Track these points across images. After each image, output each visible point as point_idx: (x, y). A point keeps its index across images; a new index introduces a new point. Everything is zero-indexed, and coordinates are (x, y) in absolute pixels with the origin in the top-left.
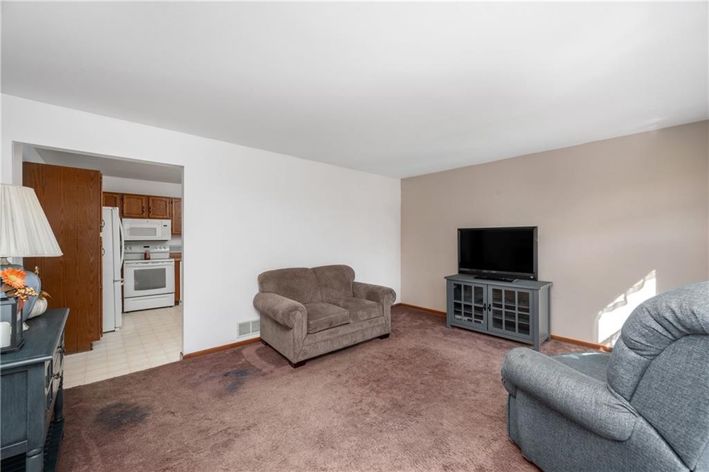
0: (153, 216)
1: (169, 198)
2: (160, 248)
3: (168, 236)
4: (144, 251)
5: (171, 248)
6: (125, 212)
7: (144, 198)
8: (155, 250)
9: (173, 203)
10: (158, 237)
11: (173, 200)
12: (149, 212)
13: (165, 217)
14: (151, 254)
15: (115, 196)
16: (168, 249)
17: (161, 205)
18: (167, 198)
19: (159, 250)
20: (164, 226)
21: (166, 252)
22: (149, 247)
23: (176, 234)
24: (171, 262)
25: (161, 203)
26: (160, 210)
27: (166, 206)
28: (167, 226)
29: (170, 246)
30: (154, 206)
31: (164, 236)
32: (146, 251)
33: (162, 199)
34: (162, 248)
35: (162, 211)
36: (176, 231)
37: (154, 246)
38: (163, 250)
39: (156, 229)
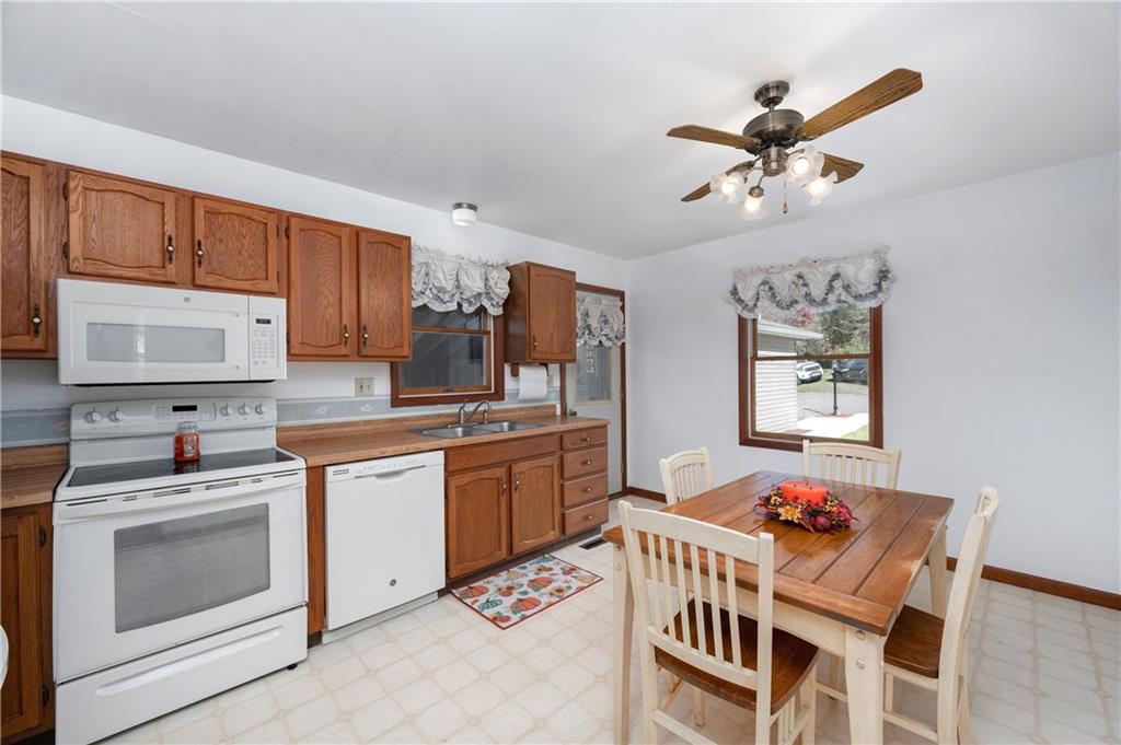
0: (210, 280)
1: (279, 212)
2: (241, 410)
3: (275, 366)
4: (172, 428)
5: (283, 408)
6: (76, 250)
7: (170, 200)
8: (221, 422)
9: (293, 233)
10: (235, 366)
11: (293, 221)
12: (197, 261)
13: (263, 286)
14: (202, 438)
15: (21, 169)
16: (270, 414)
17: (244, 237)
18: (269, 212)
19: (235, 419)
20: (258, 321)
21: (264, 428)
22: (193, 408)
23: (304, 355)
24: (293, 472)
25: (244, 230)
26: (239, 257)
27: (266, 243)
28: (268, 322)
29: (278, 400)
30: (214, 236)
31: (256, 363)
32: (183, 425)
33: (247, 212)
34: (247, 410)
35: (251, 262)
36: (303, 343)
37: (215, 405)
38: (252, 418)
39: (223, 330)
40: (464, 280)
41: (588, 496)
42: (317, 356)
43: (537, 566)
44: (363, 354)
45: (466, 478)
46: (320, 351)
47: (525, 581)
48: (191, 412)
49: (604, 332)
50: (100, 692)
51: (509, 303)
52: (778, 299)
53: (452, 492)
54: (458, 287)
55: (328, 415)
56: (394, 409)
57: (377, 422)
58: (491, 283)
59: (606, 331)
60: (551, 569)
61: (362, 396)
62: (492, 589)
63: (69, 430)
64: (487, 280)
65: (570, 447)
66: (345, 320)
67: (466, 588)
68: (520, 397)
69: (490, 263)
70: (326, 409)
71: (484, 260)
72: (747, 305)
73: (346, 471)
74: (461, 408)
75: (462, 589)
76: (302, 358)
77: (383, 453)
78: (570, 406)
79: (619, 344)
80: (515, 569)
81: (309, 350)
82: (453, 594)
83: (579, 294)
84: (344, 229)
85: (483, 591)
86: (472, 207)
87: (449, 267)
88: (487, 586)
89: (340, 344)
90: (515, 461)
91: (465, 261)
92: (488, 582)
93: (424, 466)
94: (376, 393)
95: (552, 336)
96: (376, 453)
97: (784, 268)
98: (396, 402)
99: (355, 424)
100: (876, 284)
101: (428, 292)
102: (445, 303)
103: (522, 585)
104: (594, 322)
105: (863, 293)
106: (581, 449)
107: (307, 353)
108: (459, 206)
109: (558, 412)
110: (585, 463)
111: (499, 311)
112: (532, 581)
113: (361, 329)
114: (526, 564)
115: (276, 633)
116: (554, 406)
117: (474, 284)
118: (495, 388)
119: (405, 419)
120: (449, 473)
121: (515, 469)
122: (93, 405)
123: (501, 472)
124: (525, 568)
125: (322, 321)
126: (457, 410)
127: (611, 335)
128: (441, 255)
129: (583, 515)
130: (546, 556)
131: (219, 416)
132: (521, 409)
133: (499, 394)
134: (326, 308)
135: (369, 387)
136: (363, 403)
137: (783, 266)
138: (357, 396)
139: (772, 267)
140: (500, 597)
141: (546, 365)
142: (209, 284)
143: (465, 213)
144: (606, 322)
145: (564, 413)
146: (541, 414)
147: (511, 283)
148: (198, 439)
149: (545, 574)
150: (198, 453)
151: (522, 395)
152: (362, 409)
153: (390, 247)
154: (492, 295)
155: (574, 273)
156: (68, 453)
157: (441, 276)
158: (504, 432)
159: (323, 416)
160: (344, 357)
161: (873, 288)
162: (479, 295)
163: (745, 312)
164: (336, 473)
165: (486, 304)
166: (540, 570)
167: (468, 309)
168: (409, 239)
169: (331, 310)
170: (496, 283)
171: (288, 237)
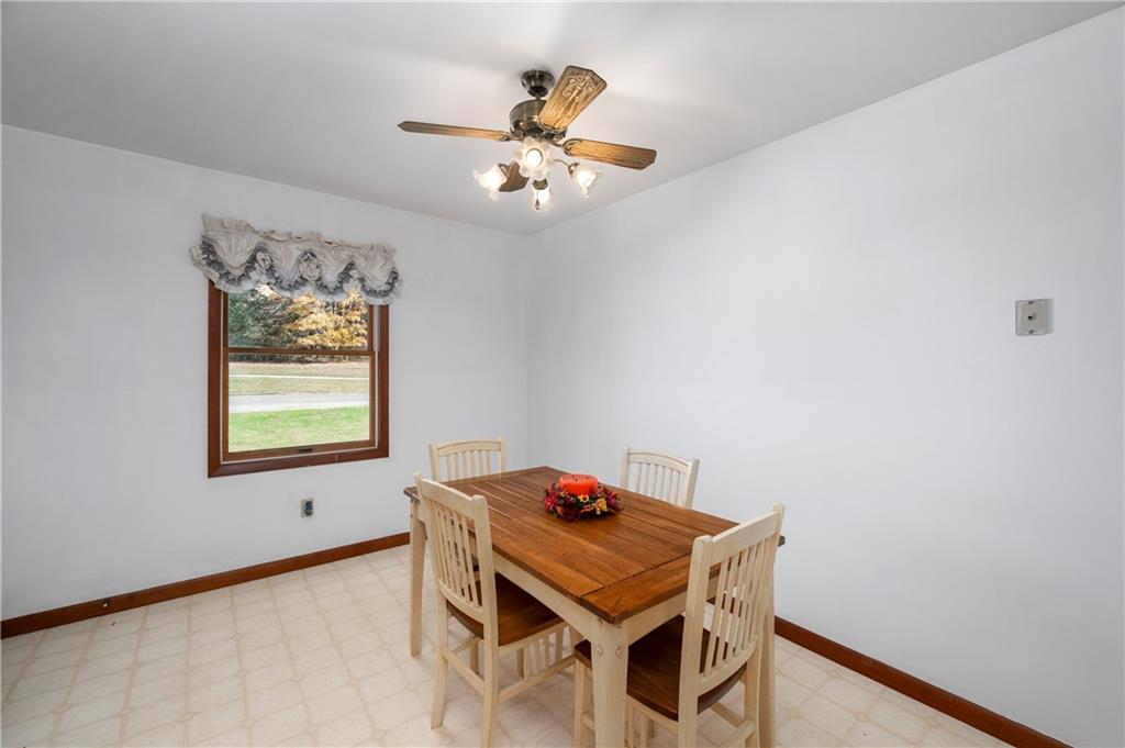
52: (277, 275)
72: (228, 273)
97: (291, 238)
100: (388, 283)
105: (378, 290)
137: (290, 234)
139: (273, 232)
161: (385, 287)
163: (223, 282)
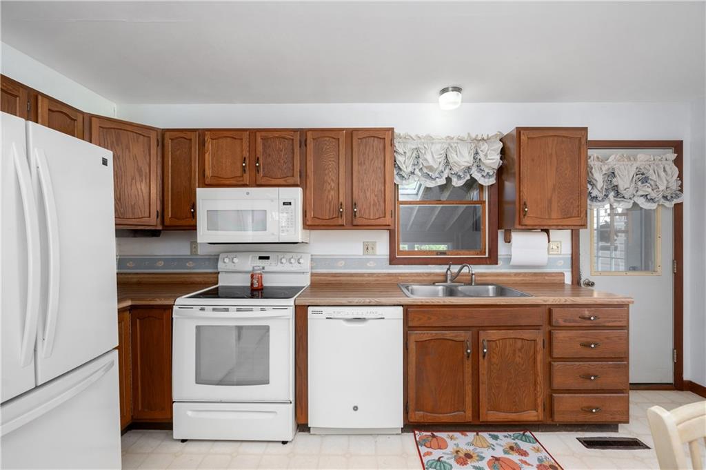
0: (264, 181)
2: (290, 261)
3: (293, 233)
4: (251, 269)
5: (315, 261)
6: (208, 172)
7: (246, 137)
8: (279, 267)
9: (309, 142)
10: (273, 233)
11: (309, 134)
12: (257, 171)
13: (291, 181)
16: (306, 264)
17: (281, 151)
18: (294, 131)
19: (286, 267)
20: (284, 204)
21: (304, 273)
22: (268, 258)
23: (315, 225)
24: (285, 308)
25: (281, 146)
26: (279, 164)
27: (293, 153)
28: (290, 204)
29: (312, 255)
30: (266, 153)
31: (283, 230)
32: (256, 268)
33: (283, 134)
34: (292, 261)
35: (285, 166)
36: (314, 217)
37: (278, 256)
38: (295, 267)
39: (266, 211)
40: (453, 157)
41: (588, 385)
42: (324, 226)
43: (510, 441)
44: (355, 223)
45: (426, 335)
46: (324, 223)
47: (488, 454)
48: (266, 260)
49: (640, 193)
50: (190, 413)
51: (501, 172)
53: (412, 346)
54: (447, 163)
55: (345, 267)
56: (391, 266)
57: (378, 275)
58: (481, 156)
59: (647, 189)
60: (525, 454)
61: (367, 255)
62: (451, 447)
63: (217, 266)
64: (477, 153)
65: (561, 322)
66: (342, 199)
67: (429, 434)
68: (511, 264)
69: (479, 138)
70: (343, 262)
71: (474, 136)
73: (321, 313)
74: (449, 269)
75: (425, 433)
76: (315, 227)
77: (350, 302)
78: (585, 276)
79: (670, 205)
80: (485, 435)
81: (318, 222)
82: (415, 435)
83: (592, 153)
84: (341, 132)
85: (441, 445)
86: (457, 89)
87: (437, 149)
88: (448, 441)
89: (338, 217)
90: (485, 328)
91: (454, 140)
92: (451, 438)
93: (383, 318)
94: (378, 253)
95: (550, 201)
96: (344, 301)
98: (393, 260)
99: (362, 275)
101: (417, 171)
102: (435, 179)
103: (482, 458)
104: (623, 182)
106: (580, 328)
107: (316, 224)
108: (444, 91)
109: (568, 280)
110: (587, 345)
111: (492, 181)
112: (497, 459)
113: (354, 205)
114: (500, 435)
115: (271, 416)
116: (562, 274)
117: (463, 158)
118: (489, 254)
119: (400, 275)
120: (408, 328)
121: (483, 336)
122: (235, 254)
123: (464, 336)
124: (496, 438)
125: (327, 201)
126: (445, 271)
127: (653, 195)
128: (430, 139)
129: (585, 404)
130: (528, 433)
131: (279, 263)
132: (516, 274)
133: (493, 259)
134: (329, 191)
135: (373, 248)
136: (368, 260)
138: (364, 255)
140: (452, 462)
141: (547, 231)
142: (263, 183)
143: (450, 95)
144: (645, 180)
145: (576, 281)
146: (542, 281)
147: (503, 152)
148: (261, 277)
149: (515, 457)
150: (262, 285)
151: (514, 261)
152: (368, 265)
153: (376, 139)
154: (482, 167)
155: (585, 129)
156: (218, 277)
157: (429, 157)
158: (489, 296)
159: (341, 268)
160: (341, 227)
162: (469, 168)
164: (314, 312)
165: (477, 176)
166: (512, 448)
167: (457, 183)
168: (392, 129)
169: (332, 193)
170: (486, 155)
171: (306, 145)
